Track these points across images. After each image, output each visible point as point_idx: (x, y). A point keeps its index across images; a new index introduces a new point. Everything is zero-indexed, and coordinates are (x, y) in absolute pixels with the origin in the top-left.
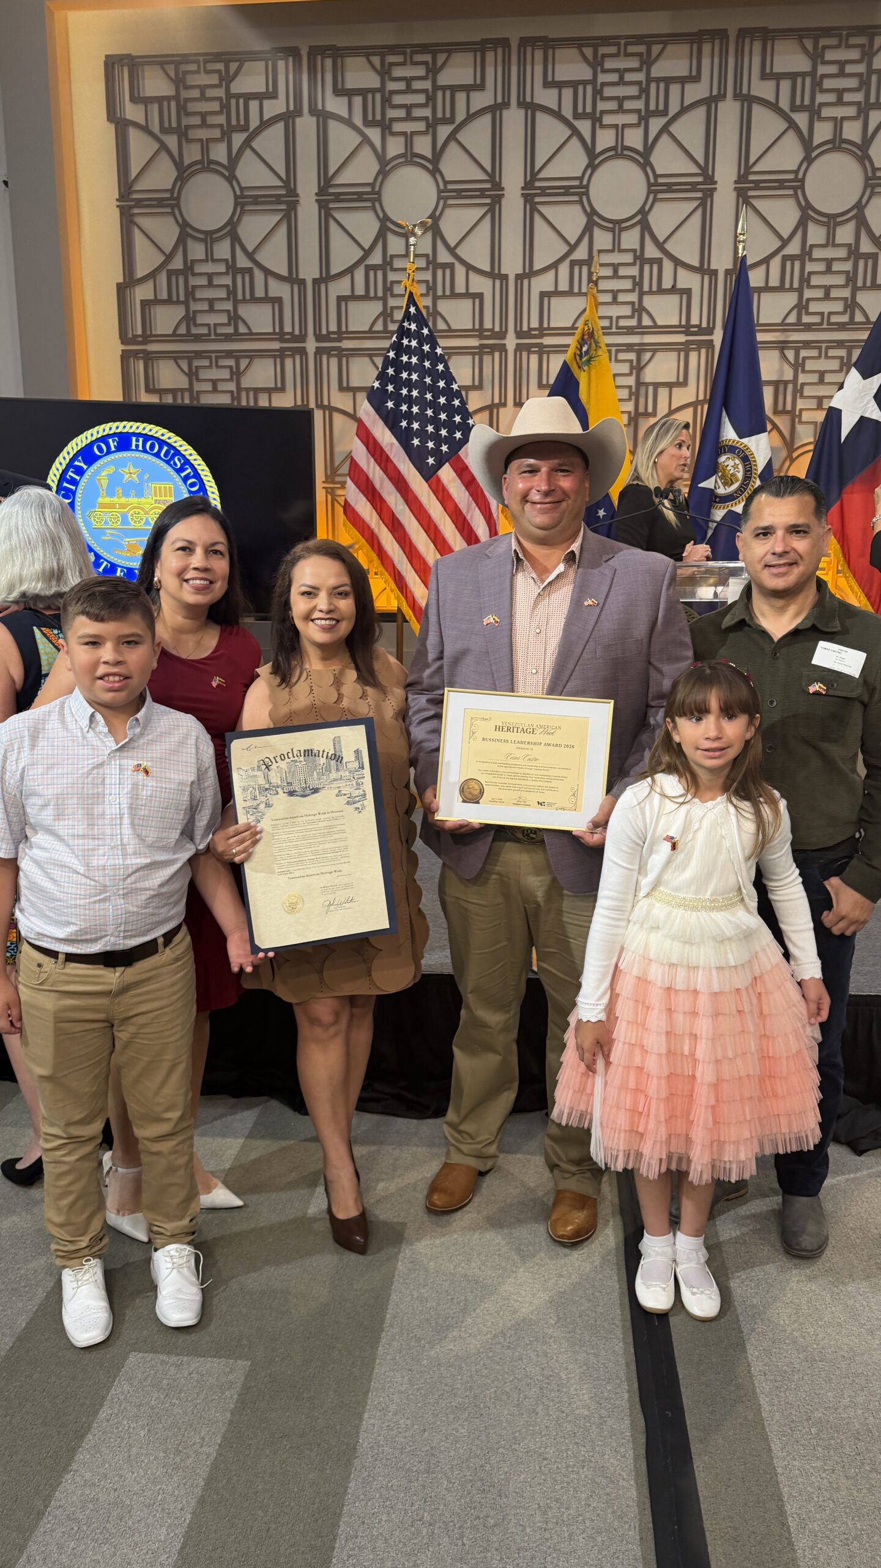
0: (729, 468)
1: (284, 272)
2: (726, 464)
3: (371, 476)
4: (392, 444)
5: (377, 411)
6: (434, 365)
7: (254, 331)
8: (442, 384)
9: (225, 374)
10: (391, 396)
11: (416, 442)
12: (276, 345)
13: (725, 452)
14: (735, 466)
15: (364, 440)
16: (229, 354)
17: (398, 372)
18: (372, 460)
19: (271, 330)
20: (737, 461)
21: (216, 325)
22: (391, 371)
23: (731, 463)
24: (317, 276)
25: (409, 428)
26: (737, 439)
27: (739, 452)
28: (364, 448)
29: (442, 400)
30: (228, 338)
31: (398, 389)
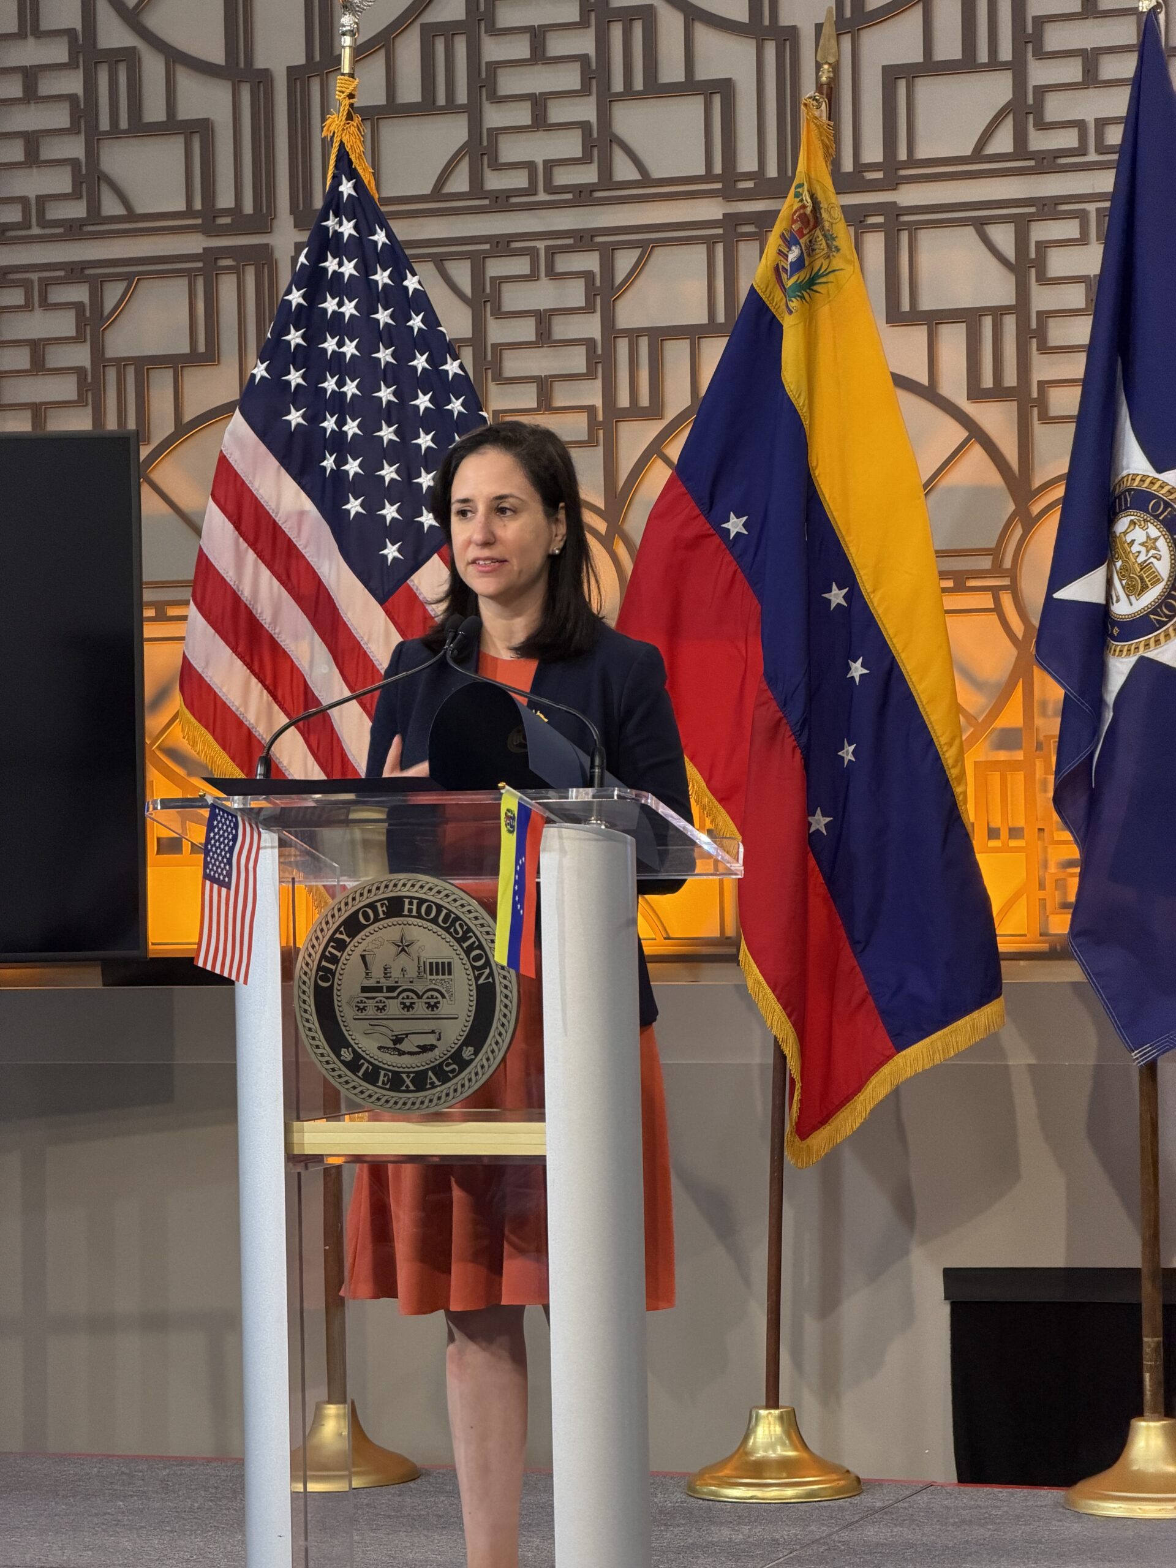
0: (1135, 548)
1: (216, 54)
2: (1129, 538)
3: (246, 594)
4: (302, 514)
5: (263, 433)
6: (401, 317)
7: (140, 210)
8: (420, 362)
9: (64, 324)
10: (297, 397)
11: (354, 506)
12: (195, 244)
13: (1127, 508)
14: (1150, 544)
15: (231, 508)
16: (75, 272)
17: (313, 338)
18: (251, 555)
19: (182, 207)
20: (1153, 531)
21: (42, 200)
22: (295, 338)
23: (1138, 535)
24: (301, 60)
25: (339, 474)
26: (1151, 472)
27: (1156, 506)
28: (230, 527)
29: (423, 402)
30: (73, 230)
31: (314, 378)
